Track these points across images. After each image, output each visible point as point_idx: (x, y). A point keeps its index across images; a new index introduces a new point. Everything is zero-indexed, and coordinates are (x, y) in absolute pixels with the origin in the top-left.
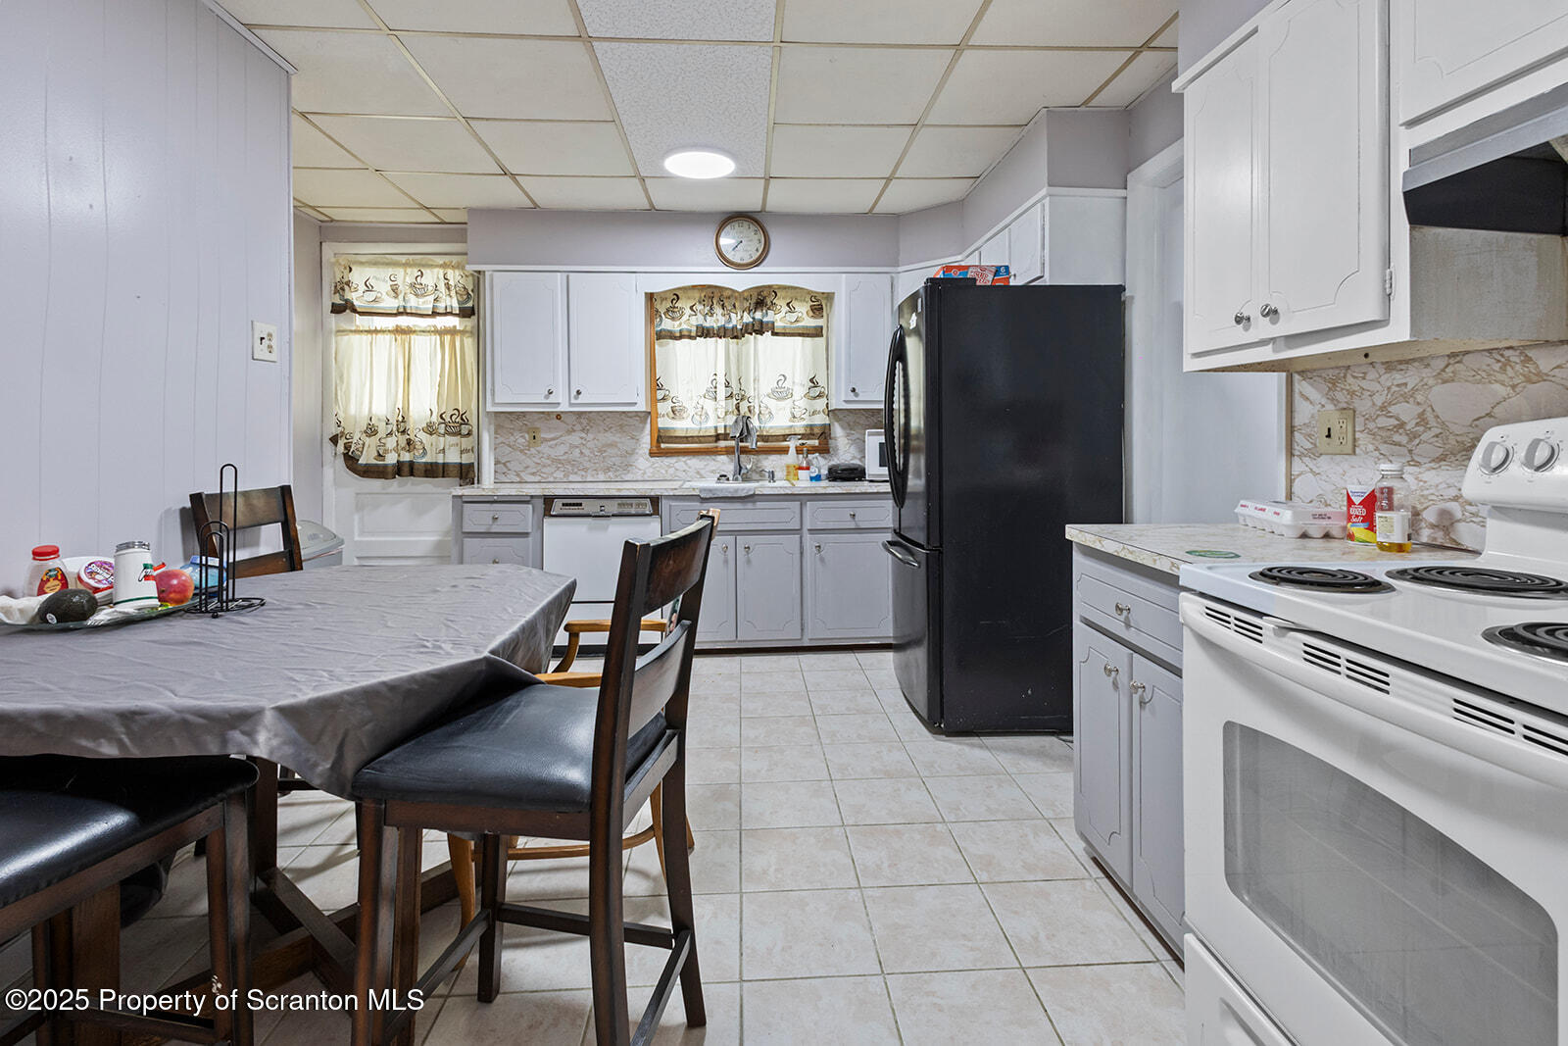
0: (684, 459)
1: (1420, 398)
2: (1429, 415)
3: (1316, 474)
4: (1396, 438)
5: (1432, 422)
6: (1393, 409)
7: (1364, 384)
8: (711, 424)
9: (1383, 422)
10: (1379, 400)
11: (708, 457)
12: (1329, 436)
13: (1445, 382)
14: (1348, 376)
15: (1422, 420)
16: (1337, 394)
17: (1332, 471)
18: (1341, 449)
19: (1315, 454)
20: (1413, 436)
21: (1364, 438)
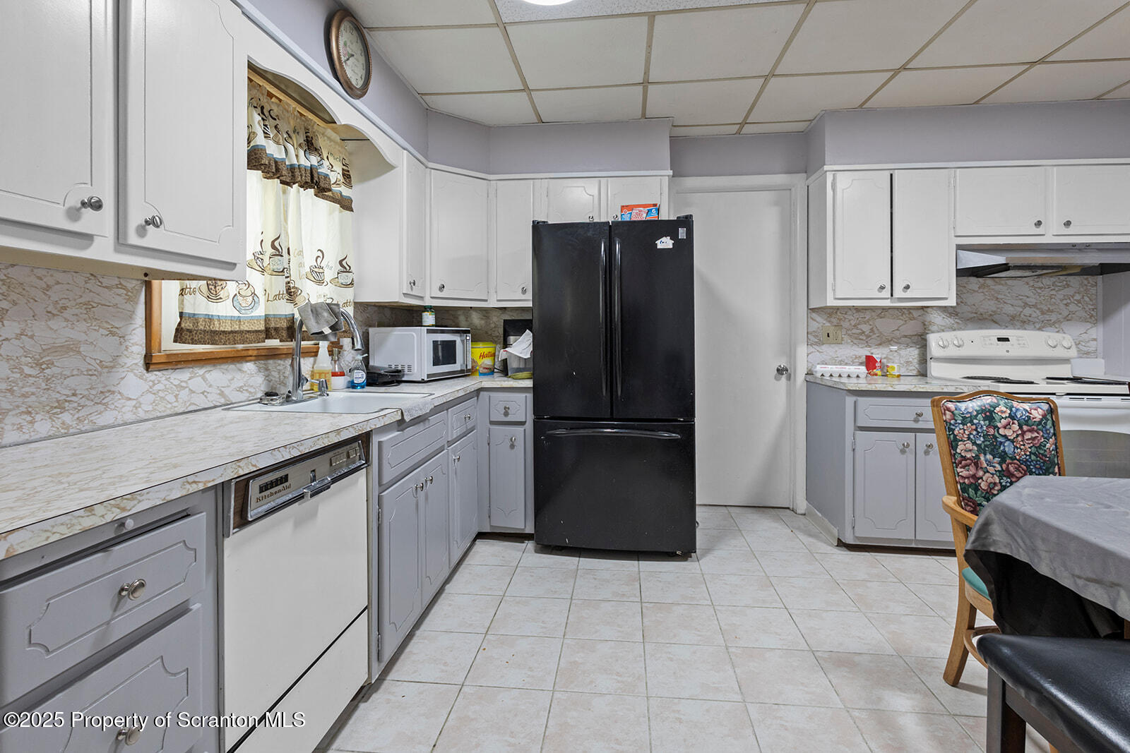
0: (201, 371)
1: (871, 323)
2: (875, 329)
3: (820, 352)
4: (861, 337)
5: (876, 331)
6: (859, 326)
7: (846, 316)
8: (260, 311)
9: (854, 331)
10: (853, 323)
11: (232, 366)
12: (828, 336)
13: (881, 318)
14: (838, 313)
15: (872, 330)
16: (832, 320)
17: (829, 350)
18: (835, 341)
19: (820, 343)
20: (868, 336)
21: (846, 337)
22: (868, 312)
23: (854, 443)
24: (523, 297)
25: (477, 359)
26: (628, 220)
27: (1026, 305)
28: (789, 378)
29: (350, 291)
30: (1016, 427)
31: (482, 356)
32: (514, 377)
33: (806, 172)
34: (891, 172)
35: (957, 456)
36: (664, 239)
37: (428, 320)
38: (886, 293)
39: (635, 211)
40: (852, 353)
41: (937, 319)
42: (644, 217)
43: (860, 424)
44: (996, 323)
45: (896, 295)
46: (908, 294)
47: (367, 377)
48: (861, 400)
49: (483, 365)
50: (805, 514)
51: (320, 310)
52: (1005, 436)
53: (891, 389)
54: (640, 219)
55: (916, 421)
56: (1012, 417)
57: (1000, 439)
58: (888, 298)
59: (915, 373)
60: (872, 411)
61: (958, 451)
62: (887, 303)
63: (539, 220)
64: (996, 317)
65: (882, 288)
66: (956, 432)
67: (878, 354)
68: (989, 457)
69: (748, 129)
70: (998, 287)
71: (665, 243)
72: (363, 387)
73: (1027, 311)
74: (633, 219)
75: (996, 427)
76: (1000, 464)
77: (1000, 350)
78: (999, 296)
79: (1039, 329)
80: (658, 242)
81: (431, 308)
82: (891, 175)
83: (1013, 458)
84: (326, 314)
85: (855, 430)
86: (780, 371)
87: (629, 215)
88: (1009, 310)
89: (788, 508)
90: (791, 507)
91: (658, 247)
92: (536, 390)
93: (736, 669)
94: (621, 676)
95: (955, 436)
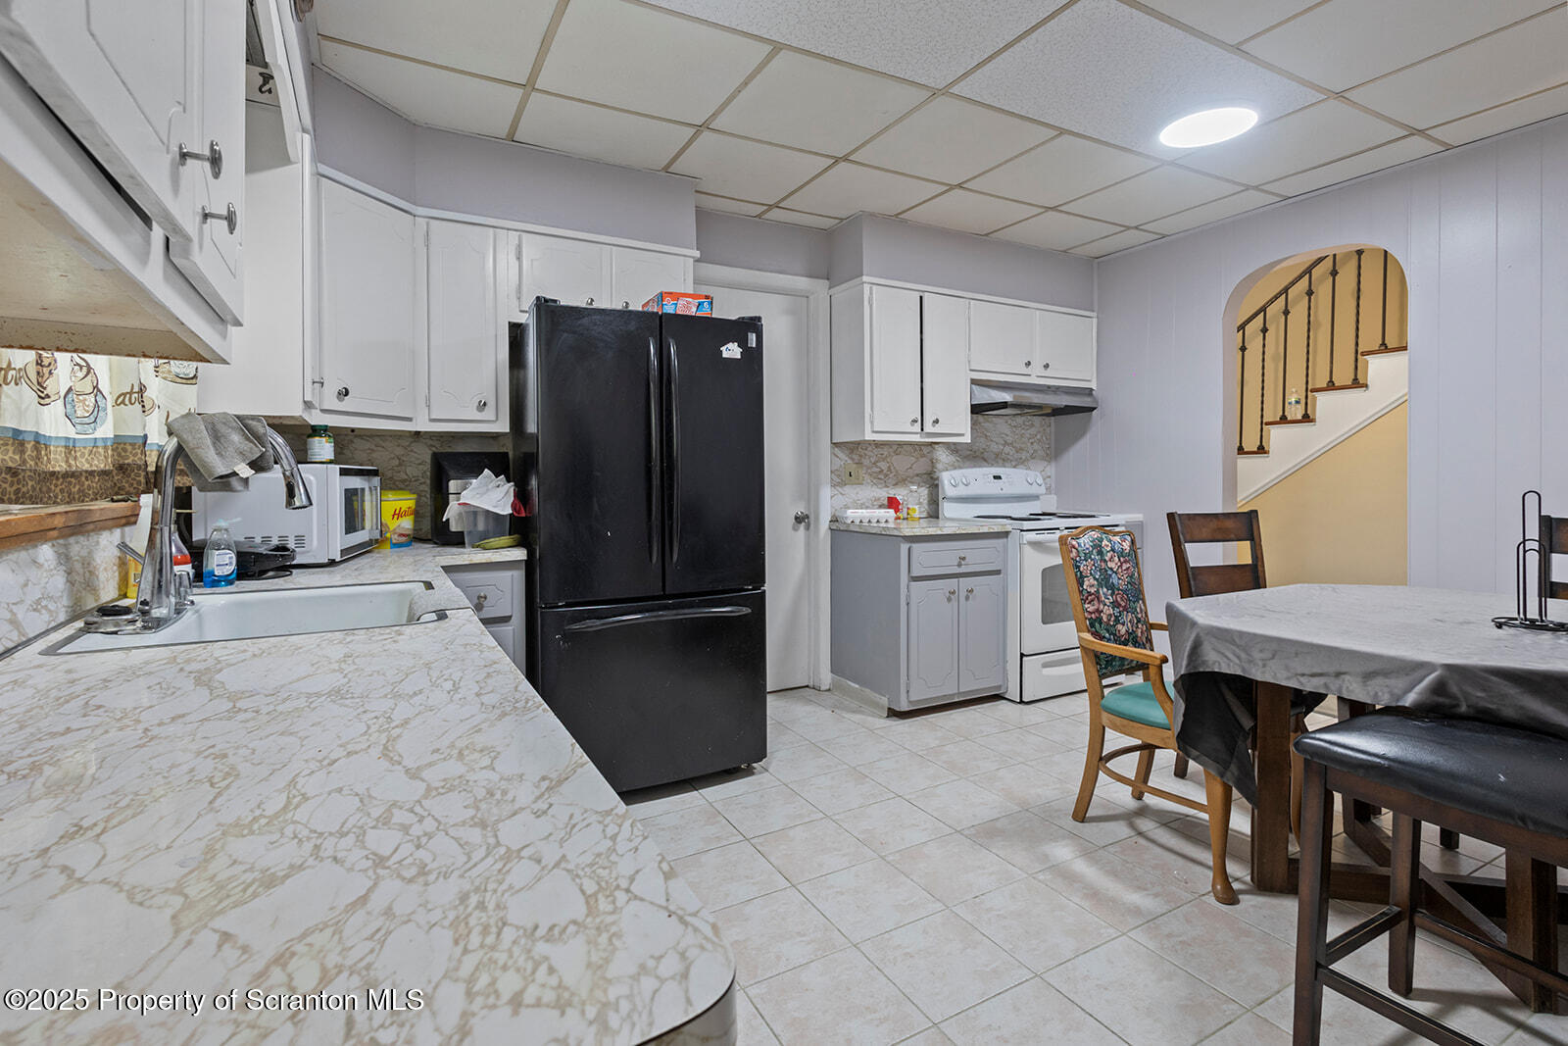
1: (888, 460)
2: (891, 467)
3: (842, 494)
4: (880, 476)
5: (892, 470)
6: (878, 464)
7: (867, 452)
9: (874, 470)
10: (873, 459)
12: (850, 476)
14: (859, 448)
15: (889, 469)
16: (854, 456)
17: (852, 492)
18: (857, 482)
19: (843, 484)
20: (886, 475)
21: (867, 477)
22: (886, 448)
23: (908, 597)
24: (479, 416)
25: (387, 518)
26: (672, 312)
27: (1006, 443)
28: (808, 528)
29: (191, 391)
30: (1116, 559)
31: (397, 514)
32: (487, 546)
33: (828, 279)
34: (922, 294)
35: (1084, 592)
36: (730, 345)
37: (322, 452)
38: (917, 427)
39: (682, 302)
40: (872, 494)
41: (943, 456)
42: (693, 311)
43: (915, 574)
44: (985, 460)
45: (926, 430)
46: (937, 429)
47: (238, 561)
48: (916, 546)
49: (397, 531)
50: (829, 690)
51: (223, 429)
52: (1111, 569)
53: (939, 532)
54: (688, 313)
55: (959, 565)
56: (1113, 550)
57: (1110, 572)
58: (917, 433)
59: (924, 515)
60: (927, 559)
61: (1085, 587)
62: (917, 438)
63: (548, 297)
64: (986, 455)
65: (915, 421)
66: (1081, 569)
67: (900, 494)
68: (1105, 590)
69: (776, 215)
70: (986, 425)
71: (732, 351)
72: (231, 583)
73: (1007, 449)
74: (679, 312)
75: (1105, 561)
76: (1112, 595)
77: (994, 488)
78: (988, 434)
79: (1014, 467)
80: (723, 349)
81: (325, 431)
82: (921, 297)
83: (1119, 589)
84: (236, 438)
85: (909, 581)
86: (799, 519)
87: (674, 306)
88: (995, 448)
89: (807, 686)
90: (811, 684)
91: (724, 356)
92: (529, 565)
93: (911, 877)
94: (804, 935)
95: (1081, 572)
